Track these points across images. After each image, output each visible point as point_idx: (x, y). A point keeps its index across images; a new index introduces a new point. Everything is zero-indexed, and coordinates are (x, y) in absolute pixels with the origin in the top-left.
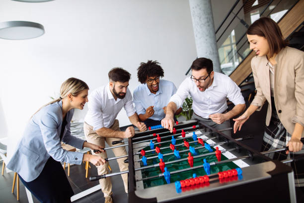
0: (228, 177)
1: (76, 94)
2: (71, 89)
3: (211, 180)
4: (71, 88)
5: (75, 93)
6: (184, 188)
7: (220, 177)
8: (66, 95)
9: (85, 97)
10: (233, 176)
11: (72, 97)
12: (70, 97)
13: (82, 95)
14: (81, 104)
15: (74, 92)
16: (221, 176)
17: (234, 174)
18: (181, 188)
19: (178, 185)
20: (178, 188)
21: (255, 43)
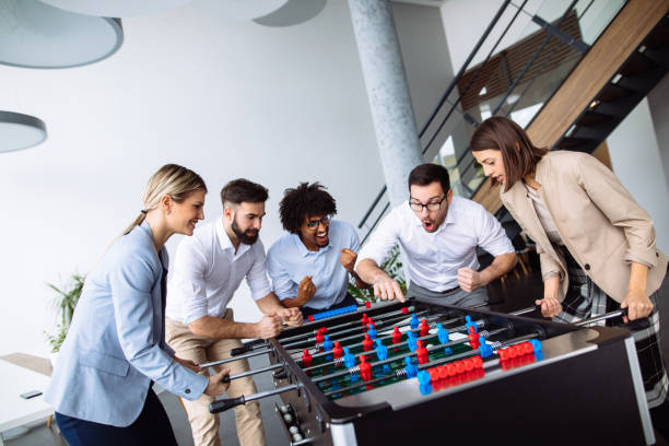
0: (518, 357)
1: (181, 198)
2: (169, 187)
5: (177, 195)
6: (436, 383)
7: (502, 358)
8: (157, 198)
9: (199, 206)
10: (526, 355)
11: (171, 202)
12: (166, 203)
13: (192, 200)
14: (190, 221)
15: (177, 191)
16: (505, 356)
17: (528, 351)
18: (431, 382)
19: (424, 378)
20: (424, 383)
21: (492, 163)
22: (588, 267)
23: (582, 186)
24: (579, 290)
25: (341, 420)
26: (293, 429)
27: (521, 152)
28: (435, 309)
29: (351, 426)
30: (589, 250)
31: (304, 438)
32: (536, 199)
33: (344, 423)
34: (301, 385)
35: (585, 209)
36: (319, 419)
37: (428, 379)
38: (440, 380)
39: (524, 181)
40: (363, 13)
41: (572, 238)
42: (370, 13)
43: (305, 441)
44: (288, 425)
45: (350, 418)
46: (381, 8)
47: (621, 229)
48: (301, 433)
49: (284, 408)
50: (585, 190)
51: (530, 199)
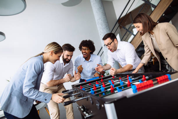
4: (55, 48)
12: (52, 53)
15: (56, 51)
21: (139, 27)
22: (167, 59)
23: (167, 33)
24: (166, 67)
27: (148, 24)
28: (123, 76)
30: (167, 54)
32: (152, 38)
35: (167, 40)
39: (149, 33)
41: (162, 50)
44: (83, 112)
47: (177, 47)
49: (80, 107)
50: (168, 35)
51: (150, 38)
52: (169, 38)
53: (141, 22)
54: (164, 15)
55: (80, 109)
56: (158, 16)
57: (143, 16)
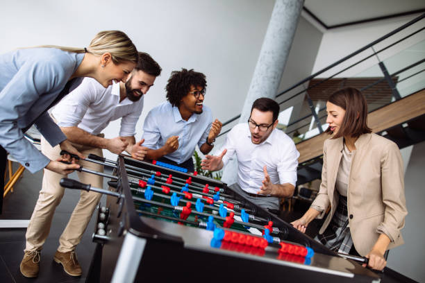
0: (293, 255)
1: (118, 61)
2: (114, 48)
3: (268, 248)
4: (117, 47)
5: (117, 58)
7: (282, 250)
10: (300, 256)
11: (109, 60)
12: (106, 59)
15: (118, 55)
16: (285, 249)
17: (302, 254)
18: (222, 241)
19: (219, 235)
20: (216, 238)
21: (335, 116)
22: (351, 217)
23: (382, 164)
25: (138, 233)
26: (101, 225)
29: (143, 242)
30: (358, 206)
31: (105, 235)
32: (345, 156)
33: (139, 236)
34: (123, 196)
35: (373, 180)
36: (121, 224)
37: (223, 236)
38: (230, 242)
40: (284, 3)
41: (352, 193)
42: (288, 5)
43: (105, 237)
44: (100, 221)
45: (146, 235)
46: (296, 6)
47: (385, 206)
48: (106, 229)
49: (104, 209)
50: (381, 168)
51: (341, 154)
52: (379, 176)
53: (344, 107)
54: (405, 125)
55: (100, 211)
56: (391, 122)
57: (356, 98)
